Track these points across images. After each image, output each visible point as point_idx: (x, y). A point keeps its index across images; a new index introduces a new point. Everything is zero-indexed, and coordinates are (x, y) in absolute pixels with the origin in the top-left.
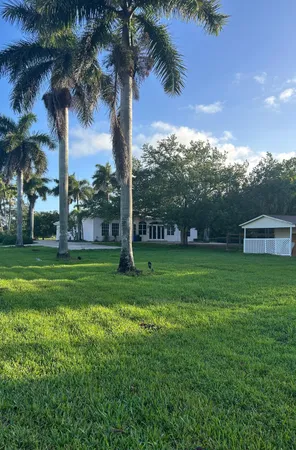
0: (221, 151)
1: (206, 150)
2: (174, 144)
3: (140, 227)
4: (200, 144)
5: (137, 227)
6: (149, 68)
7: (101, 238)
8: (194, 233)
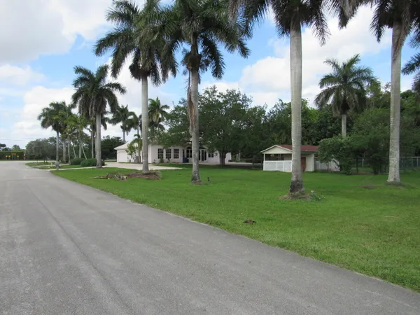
0: (248, 96)
1: (238, 95)
2: (215, 92)
3: (188, 152)
4: (234, 91)
5: (185, 151)
6: (207, 65)
7: (158, 161)
8: (229, 156)
